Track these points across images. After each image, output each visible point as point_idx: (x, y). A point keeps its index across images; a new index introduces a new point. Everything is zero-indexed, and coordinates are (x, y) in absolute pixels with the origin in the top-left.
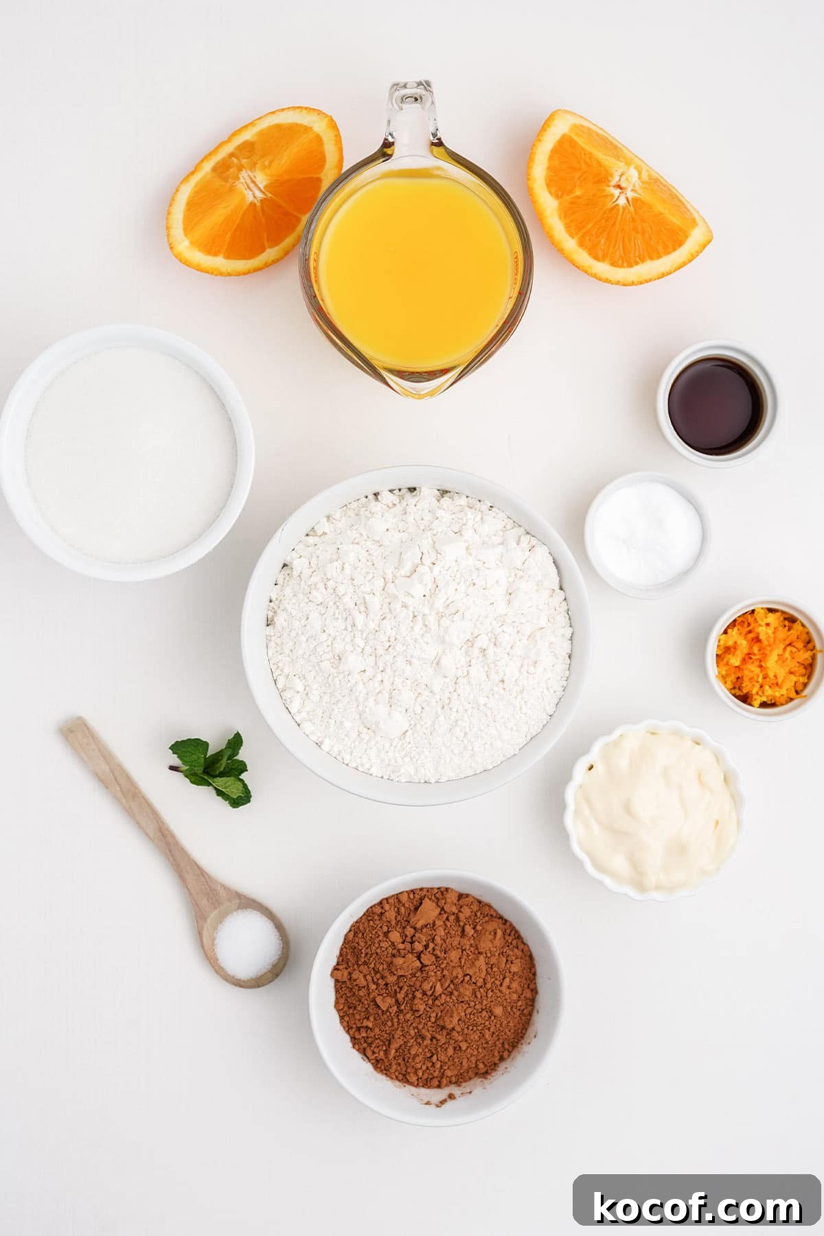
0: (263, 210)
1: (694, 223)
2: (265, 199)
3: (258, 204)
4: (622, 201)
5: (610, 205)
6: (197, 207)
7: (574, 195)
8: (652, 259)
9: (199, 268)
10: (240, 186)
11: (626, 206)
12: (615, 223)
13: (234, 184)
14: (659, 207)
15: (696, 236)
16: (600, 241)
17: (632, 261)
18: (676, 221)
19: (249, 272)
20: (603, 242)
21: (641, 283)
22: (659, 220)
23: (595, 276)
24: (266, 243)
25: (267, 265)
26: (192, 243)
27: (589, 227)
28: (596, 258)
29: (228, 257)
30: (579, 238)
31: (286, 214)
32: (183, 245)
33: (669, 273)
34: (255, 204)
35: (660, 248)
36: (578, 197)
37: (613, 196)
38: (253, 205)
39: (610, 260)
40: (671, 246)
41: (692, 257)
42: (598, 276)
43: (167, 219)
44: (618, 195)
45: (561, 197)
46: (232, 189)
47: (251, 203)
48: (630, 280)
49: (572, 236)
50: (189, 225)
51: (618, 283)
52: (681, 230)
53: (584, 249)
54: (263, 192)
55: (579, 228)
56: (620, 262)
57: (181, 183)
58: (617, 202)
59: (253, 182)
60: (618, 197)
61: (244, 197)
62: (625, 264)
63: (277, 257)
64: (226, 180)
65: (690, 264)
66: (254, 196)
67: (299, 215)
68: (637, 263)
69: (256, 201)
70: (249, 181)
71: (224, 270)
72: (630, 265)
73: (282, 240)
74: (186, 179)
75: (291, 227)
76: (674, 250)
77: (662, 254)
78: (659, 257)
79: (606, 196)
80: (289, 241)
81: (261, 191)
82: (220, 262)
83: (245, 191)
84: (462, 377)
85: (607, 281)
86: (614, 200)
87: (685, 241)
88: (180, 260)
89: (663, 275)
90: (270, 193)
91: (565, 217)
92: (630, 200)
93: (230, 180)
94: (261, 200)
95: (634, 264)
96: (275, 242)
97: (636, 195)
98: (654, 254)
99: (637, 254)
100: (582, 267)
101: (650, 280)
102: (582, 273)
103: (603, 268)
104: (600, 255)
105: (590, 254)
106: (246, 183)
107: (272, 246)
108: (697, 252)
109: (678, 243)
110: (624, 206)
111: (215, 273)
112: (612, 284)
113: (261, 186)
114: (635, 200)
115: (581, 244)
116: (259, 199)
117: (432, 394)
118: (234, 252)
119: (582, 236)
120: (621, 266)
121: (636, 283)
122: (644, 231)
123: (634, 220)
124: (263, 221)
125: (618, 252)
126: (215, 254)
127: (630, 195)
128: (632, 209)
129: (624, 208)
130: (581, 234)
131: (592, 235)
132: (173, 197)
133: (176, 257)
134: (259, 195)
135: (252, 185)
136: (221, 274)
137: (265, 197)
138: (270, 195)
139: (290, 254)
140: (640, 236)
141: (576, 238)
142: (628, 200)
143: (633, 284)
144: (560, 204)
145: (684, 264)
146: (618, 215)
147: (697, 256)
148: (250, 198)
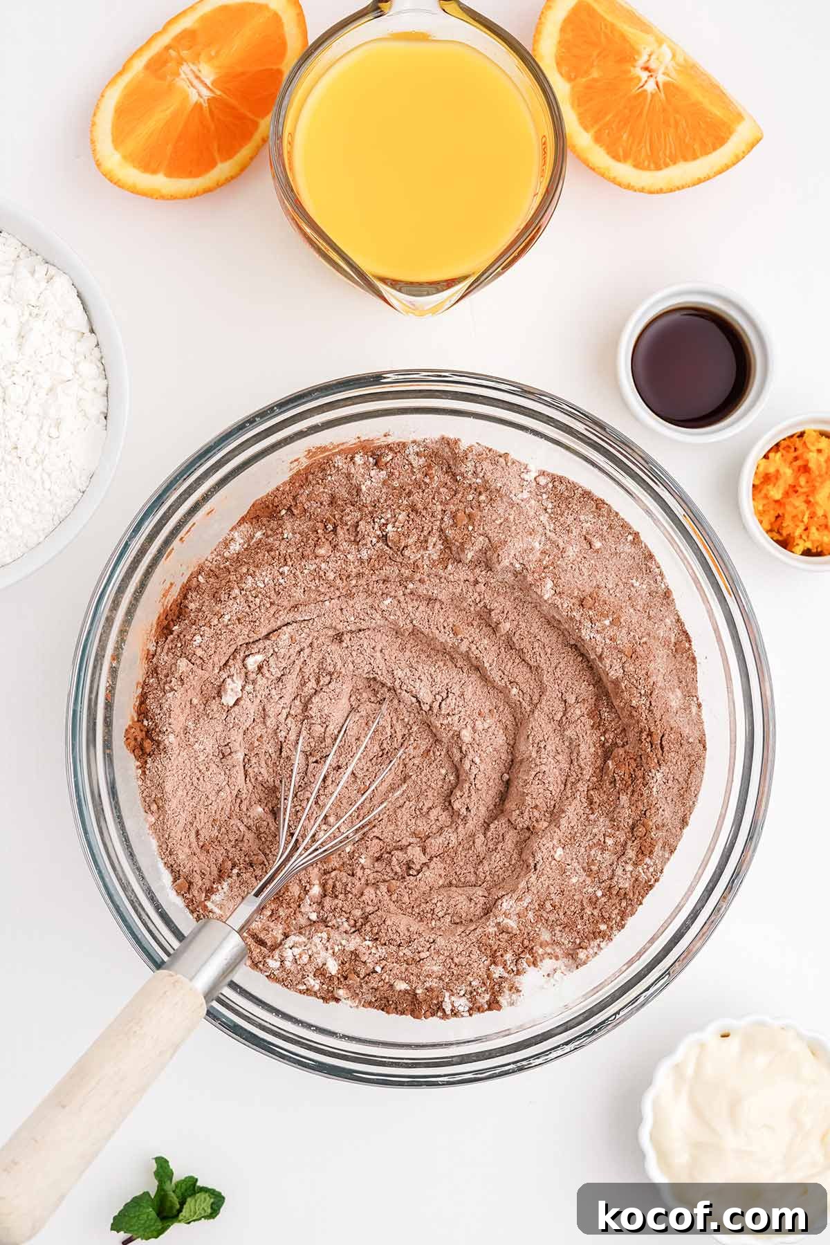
0: (211, 111)
1: (739, 117)
2: (213, 97)
3: (205, 105)
4: (650, 87)
5: (635, 91)
6: (129, 112)
7: (591, 77)
8: (685, 159)
9: (135, 191)
10: (181, 83)
11: (656, 92)
12: (641, 113)
13: (174, 82)
14: (697, 95)
15: (741, 135)
16: (622, 137)
17: (662, 161)
18: (718, 113)
19: (197, 194)
20: (625, 136)
21: (671, 191)
22: (697, 112)
23: (614, 181)
24: (216, 155)
25: (219, 185)
26: (125, 157)
27: (608, 118)
28: (616, 158)
29: (169, 174)
30: (596, 132)
31: (242, 117)
32: (113, 159)
33: (708, 178)
34: (201, 105)
35: (696, 146)
36: (595, 80)
37: (639, 79)
38: (198, 106)
39: (634, 161)
40: (710, 145)
41: (737, 160)
42: (618, 180)
43: (91, 131)
44: (646, 78)
45: (575, 78)
46: (171, 89)
47: (196, 103)
48: (657, 187)
49: (586, 129)
50: (119, 138)
51: (642, 190)
52: (724, 124)
53: (601, 146)
54: (211, 90)
55: (596, 120)
56: (646, 163)
57: (107, 86)
58: (645, 87)
59: (197, 77)
60: (646, 82)
61: (186, 97)
62: (652, 166)
63: (232, 174)
64: (163, 78)
65: (734, 167)
66: (200, 95)
67: (256, 119)
68: (667, 165)
69: (202, 100)
70: (191, 77)
71: (165, 191)
72: (658, 168)
73: (235, 153)
74: (112, 82)
75: (246, 136)
76: (715, 149)
77: (699, 154)
78: (695, 158)
79: (631, 79)
80: (245, 152)
81: (208, 88)
82: (160, 182)
83: (187, 89)
84: (470, 292)
85: (629, 187)
86: (641, 84)
87: (728, 138)
88: (109, 179)
89: (700, 181)
90: (219, 89)
91: (579, 106)
92: (661, 85)
93: (168, 77)
94: (208, 99)
95: (663, 166)
96: (228, 153)
97: (670, 79)
98: (688, 154)
99: (668, 153)
100: (598, 168)
101: (683, 187)
102: (598, 177)
103: (624, 170)
104: (621, 153)
105: (608, 153)
106: (188, 79)
107: (224, 160)
108: (744, 152)
109: (720, 141)
110: (654, 92)
111: (155, 197)
112: (635, 191)
113: (208, 82)
114: (666, 84)
115: (598, 139)
116: (206, 98)
117: (435, 310)
118: (177, 168)
119: (599, 130)
120: (648, 169)
121: (665, 190)
122: (677, 123)
123: (664, 110)
124: (213, 127)
125: (643, 150)
126: (154, 172)
127: (661, 79)
128: (662, 95)
129: (653, 95)
130: (596, 127)
131: (612, 129)
132: (98, 104)
133: (105, 175)
134: (206, 93)
135: (196, 82)
136: (163, 197)
137: (212, 95)
138: (219, 93)
139: (247, 170)
140: (672, 130)
141: (592, 132)
142: (657, 85)
143: (661, 191)
144: (573, 88)
145: (727, 167)
146: (645, 104)
147: (743, 157)
148: (194, 97)
